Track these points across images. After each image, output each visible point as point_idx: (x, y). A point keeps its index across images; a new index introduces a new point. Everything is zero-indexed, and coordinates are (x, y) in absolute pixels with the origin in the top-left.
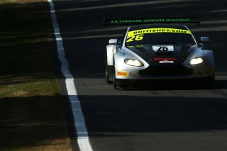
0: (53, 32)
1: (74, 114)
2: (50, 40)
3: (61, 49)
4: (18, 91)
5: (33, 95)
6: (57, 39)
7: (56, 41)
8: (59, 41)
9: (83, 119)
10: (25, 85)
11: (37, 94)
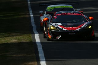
0: (29, 12)
1: (39, 51)
2: (28, 16)
3: (33, 20)
4: (13, 40)
5: (20, 42)
6: (31, 16)
7: (30, 17)
8: (32, 17)
9: (43, 53)
10: (16, 37)
11: (22, 41)
